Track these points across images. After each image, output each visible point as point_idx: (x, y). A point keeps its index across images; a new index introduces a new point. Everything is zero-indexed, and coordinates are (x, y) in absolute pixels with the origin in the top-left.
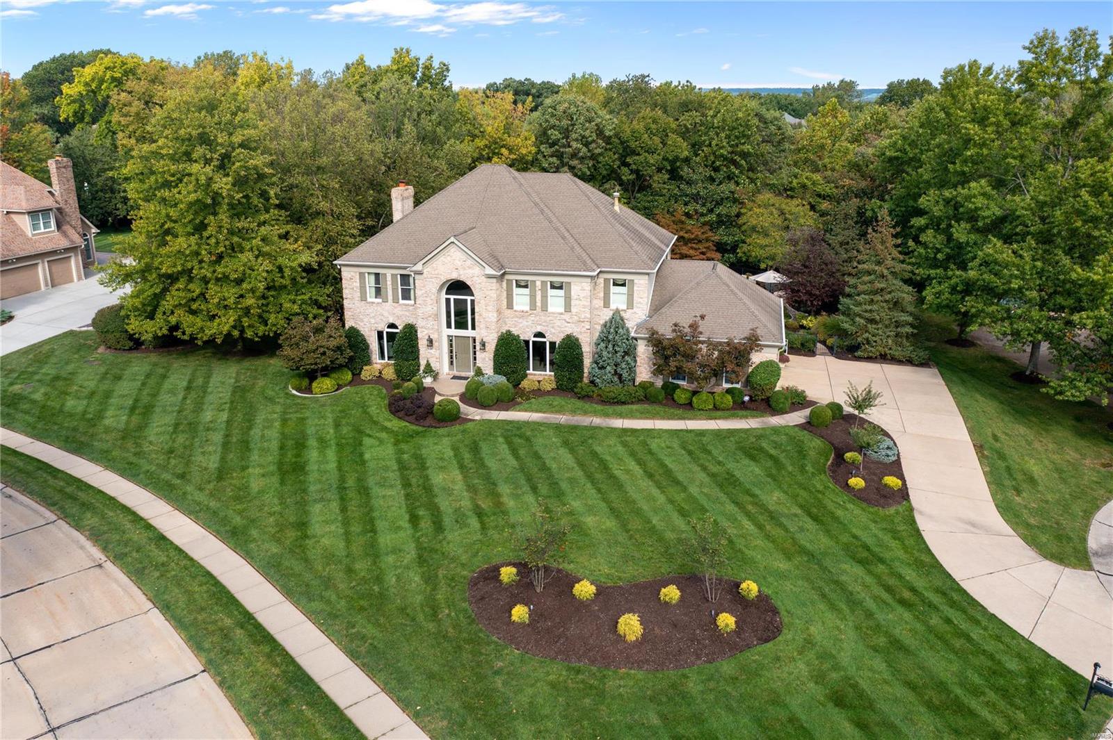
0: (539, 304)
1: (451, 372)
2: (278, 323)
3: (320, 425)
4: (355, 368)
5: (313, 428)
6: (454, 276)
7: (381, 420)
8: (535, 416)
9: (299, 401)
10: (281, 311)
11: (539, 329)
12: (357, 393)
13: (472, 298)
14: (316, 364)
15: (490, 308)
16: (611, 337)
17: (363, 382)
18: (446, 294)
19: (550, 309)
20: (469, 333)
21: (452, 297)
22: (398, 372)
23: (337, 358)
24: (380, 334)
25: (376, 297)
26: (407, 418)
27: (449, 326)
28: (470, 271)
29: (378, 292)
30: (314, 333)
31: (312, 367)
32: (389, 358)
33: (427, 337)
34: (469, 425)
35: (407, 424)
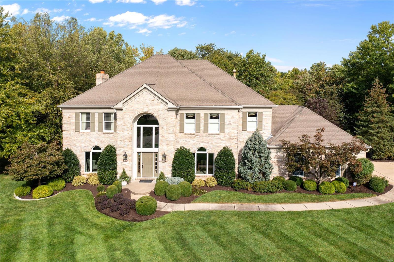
0: (202, 128)
1: (139, 178)
2: (11, 150)
3: (34, 225)
4: (68, 178)
5: (28, 228)
6: (145, 110)
7: (90, 217)
8: (214, 206)
9: (20, 205)
10: (16, 142)
11: (202, 145)
12: (68, 196)
13: (156, 126)
14: (37, 175)
15: (170, 131)
16: (257, 147)
17: (74, 188)
18: (138, 124)
19: (210, 132)
20: (153, 150)
21: (142, 126)
22: (101, 179)
23: (55, 170)
24: (88, 154)
25: (86, 129)
26: (112, 214)
27: (138, 146)
28: (157, 107)
29: (88, 125)
30: (38, 153)
31: (34, 177)
32: (93, 170)
33: (124, 153)
34: (166, 217)
35: (114, 219)
